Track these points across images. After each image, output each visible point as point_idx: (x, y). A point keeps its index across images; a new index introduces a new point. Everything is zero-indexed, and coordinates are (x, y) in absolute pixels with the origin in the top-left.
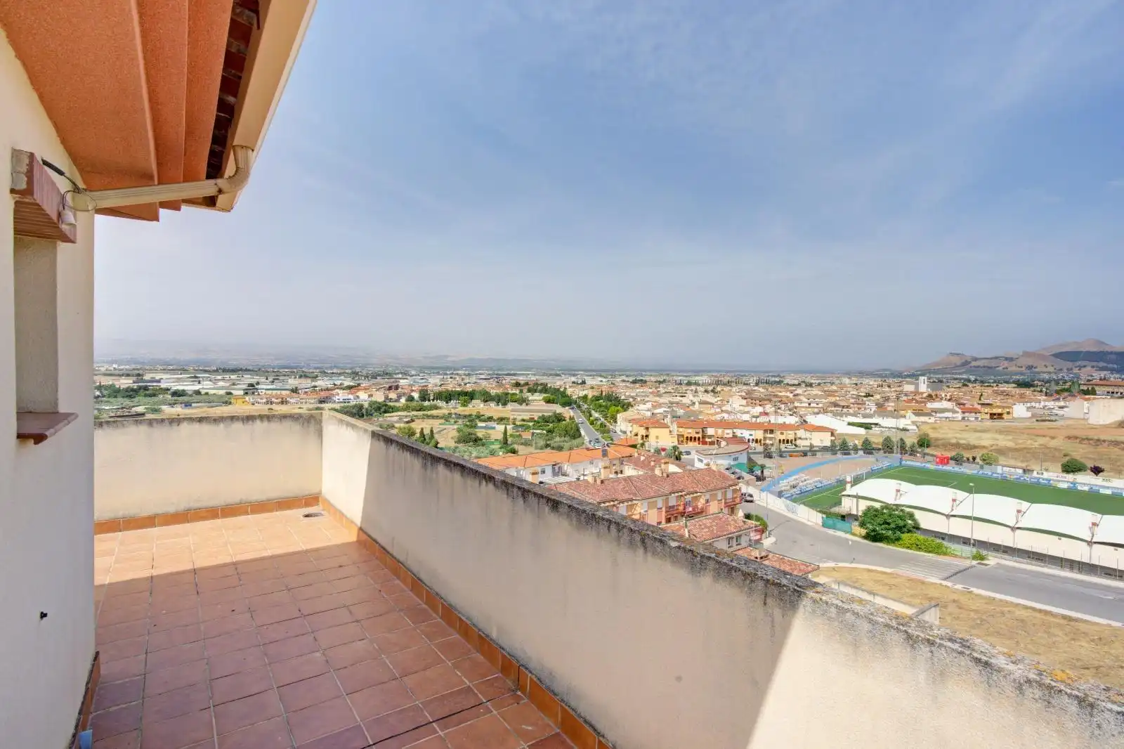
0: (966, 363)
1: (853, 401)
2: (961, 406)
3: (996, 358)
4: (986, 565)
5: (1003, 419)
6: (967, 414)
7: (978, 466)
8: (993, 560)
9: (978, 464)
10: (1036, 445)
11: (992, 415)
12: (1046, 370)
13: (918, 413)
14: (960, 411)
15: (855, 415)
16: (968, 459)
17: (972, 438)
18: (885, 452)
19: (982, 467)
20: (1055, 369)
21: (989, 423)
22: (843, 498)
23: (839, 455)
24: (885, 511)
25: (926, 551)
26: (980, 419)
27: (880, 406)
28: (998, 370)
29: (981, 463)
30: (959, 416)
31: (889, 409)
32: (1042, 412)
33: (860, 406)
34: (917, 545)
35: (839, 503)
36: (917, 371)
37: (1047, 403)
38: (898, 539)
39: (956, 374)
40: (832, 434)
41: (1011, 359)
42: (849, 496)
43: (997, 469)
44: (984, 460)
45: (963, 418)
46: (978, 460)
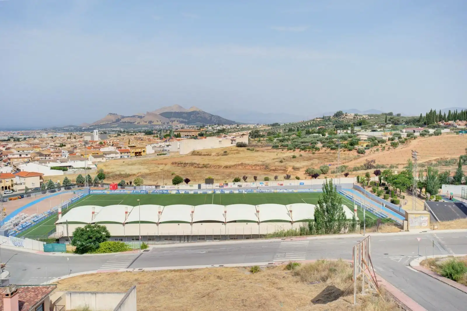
0: (118, 120)
1: (52, 150)
2: (120, 149)
3: (134, 116)
4: (148, 251)
5: (141, 155)
6: (123, 154)
7: (133, 187)
8: (152, 246)
9: (133, 186)
10: (159, 170)
11: (136, 153)
12: (158, 124)
13: (96, 156)
14: (119, 152)
15: (55, 161)
16: (128, 184)
17: (127, 170)
18: (78, 187)
19: (135, 188)
20: (162, 123)
21: (135, 159)
22: (57, 226)
23: (48, 194)
24: (88, 229)
25: (115, 252)
26: (130, 156)
27: (71, 153)
28: (135, 124)
29: (134, 185)
30: (119, 155)
31: (77, 154)
32: (159, 149)
33: (57, 154)
34: (109, 248)
35: (54, 230)
36: (90, 126)
37: (161, 144)
38: (98, 247)
39: (113, 127)
40: (41, 178)
41: (141, 117)
42: (61, 223)
43: (142, 188)
44: (136, 183)
45: (121, 157)
46: (133, 184)
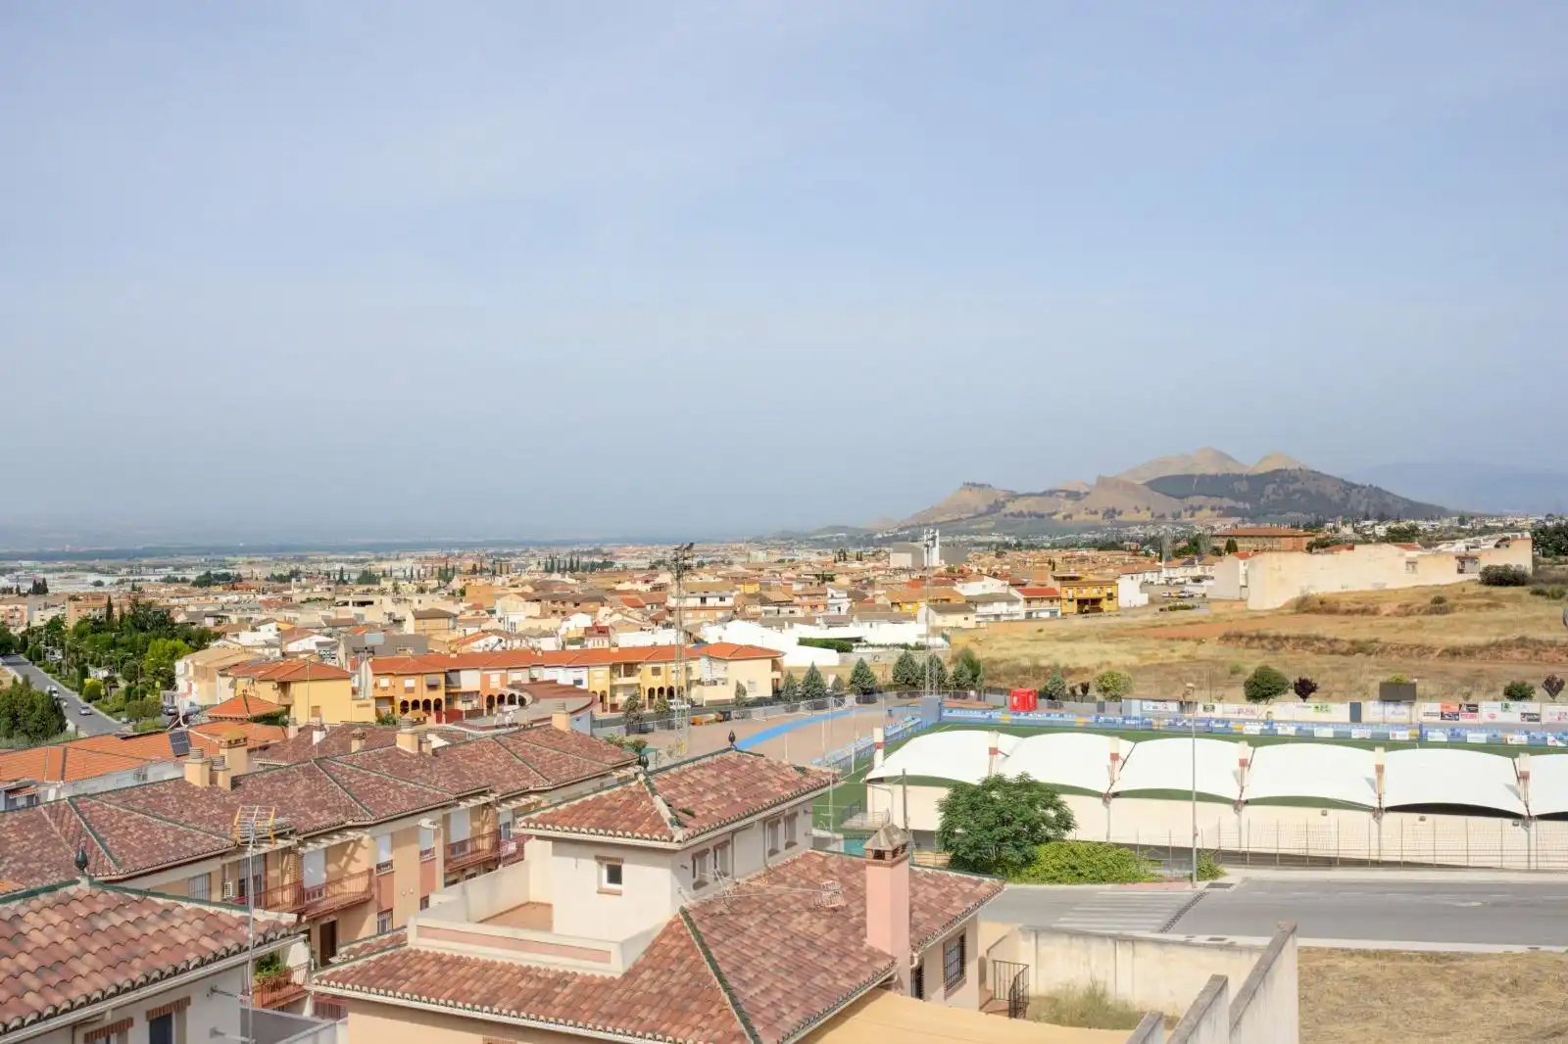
0: (996, 507)
1: (797, 587)
2: (1020, 587)
3: (1050, 493)
4: (1228, 886)
5: (1100, 610)
6: (1035, 605)
7: (1093, 706)
9: (1093, 699)
10: (1176, 657)
11: (1082, 602)
12: (1138, 520)
13: (943, 606)
14: (1021, 597)
15: (809, 621)
16: (1073, 692)
17: (1060, 655)
18: (899, 696)
19: (1101, 708)
20: (1153, 515)
21: (1079, 622)
22: (870, 790)
23: (803, 712)
26: (1059, 614)
27: (857, 596)
28: (1055, 521)
29: (1100, 697)
30: (1020, 609)
31: (879, 601)
32: (1165, 591)
33: (814, 601)
34: (1074, 868)
35: (861, 806)
36: (901, 529)
37: (1172, 573)
38: (1029, 861)
39: (978, 533)
40: (776, 666)
41: (1074, 495)
42: (881, 780)
43: (1130, 709)
44: (1106, 690)
45: (1029, 614)
46: (1092, 692)
